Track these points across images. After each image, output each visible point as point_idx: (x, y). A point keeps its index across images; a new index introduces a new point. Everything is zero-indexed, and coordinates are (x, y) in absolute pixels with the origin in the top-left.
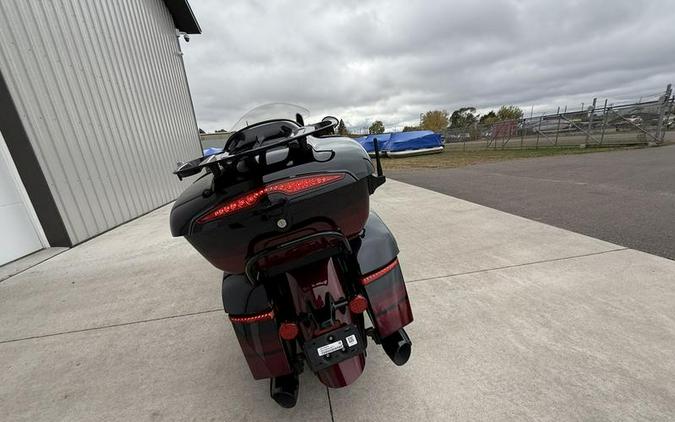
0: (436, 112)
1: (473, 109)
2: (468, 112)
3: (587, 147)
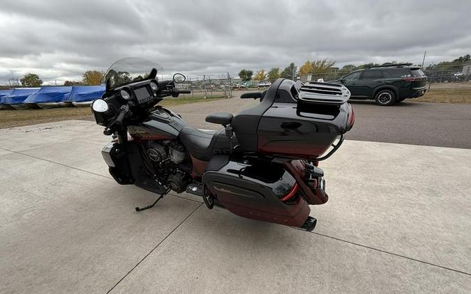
0: (95, 72)
1: (127, 73)
2: (124, 74)
3: (207, 98)
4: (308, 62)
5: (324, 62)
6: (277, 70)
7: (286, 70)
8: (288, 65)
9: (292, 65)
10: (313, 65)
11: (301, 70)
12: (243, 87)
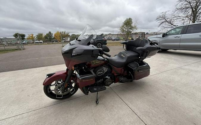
4: (58, 32)
5: (65, 32)
6: (42, 35)
7: (47, 34)
8: (48, 32)
9: (50, 32)
10: (60, 33)
11: (55, 35)
12: (24, 43)
